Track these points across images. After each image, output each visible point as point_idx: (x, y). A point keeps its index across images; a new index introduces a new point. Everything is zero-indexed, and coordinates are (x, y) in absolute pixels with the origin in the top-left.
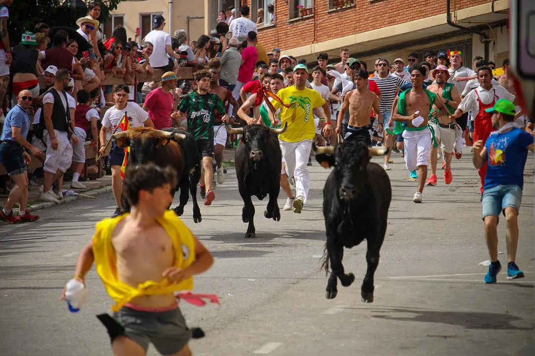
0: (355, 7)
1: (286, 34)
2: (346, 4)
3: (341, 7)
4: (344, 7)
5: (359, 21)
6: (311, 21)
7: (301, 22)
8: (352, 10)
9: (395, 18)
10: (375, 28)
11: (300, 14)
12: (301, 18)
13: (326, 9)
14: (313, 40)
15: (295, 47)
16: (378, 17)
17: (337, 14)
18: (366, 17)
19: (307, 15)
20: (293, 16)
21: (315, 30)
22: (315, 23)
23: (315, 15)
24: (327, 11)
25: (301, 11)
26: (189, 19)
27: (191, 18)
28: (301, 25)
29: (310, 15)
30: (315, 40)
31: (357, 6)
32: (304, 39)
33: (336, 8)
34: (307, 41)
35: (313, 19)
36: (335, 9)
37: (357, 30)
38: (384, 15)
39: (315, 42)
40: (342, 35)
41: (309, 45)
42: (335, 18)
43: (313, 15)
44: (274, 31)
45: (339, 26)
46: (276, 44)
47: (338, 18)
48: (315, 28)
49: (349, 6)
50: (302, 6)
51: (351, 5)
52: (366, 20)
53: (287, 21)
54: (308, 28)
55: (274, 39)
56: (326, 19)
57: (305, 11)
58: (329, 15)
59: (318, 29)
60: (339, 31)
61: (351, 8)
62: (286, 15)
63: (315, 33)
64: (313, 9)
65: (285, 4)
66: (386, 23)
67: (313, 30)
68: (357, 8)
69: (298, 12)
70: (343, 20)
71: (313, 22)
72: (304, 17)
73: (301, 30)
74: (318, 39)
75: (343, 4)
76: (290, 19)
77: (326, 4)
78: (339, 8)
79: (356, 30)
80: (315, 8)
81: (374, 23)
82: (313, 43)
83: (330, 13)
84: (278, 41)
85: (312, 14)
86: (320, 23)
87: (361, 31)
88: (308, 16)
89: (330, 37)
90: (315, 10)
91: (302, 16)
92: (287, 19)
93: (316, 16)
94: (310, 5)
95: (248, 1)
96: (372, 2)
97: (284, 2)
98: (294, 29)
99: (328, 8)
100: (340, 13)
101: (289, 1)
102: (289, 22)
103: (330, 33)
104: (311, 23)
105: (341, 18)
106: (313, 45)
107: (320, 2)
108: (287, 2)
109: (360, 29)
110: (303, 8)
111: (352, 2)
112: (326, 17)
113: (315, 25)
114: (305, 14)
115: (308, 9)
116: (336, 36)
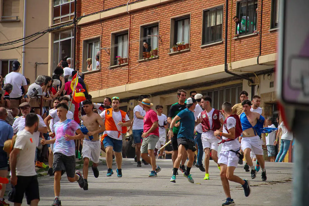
0: (158, 58)
1: (107, 76)
2: (151, 56)
3: (149, 58)
4: (150, 58)
5: (161, 69)
6: (126, 68)
7: (119, 68)
8: (156, 60)
9: (187, 67)
10: (172, 73)
11: (118, 62)
12: (119, 65)
13: (137, 59)
14: (127, 81)
15: (113, 86)
16: (174, 66)
17: (145, 63)
18: (166, 66)
19: (123, 63)
20: (113, 63)
21: (129, 75)
22: (129, 69)
23: (129, 63)
24: (138, 61)
25: (119, 60)
26: (36, 65)
27: (38, 64)
28: (119, 70)
29: (126, 64)
30: (129, 81)
31: (160, 57)
32: (121, 81)
33: (145, 59)
34: (122, 82)
35: (128, 66)
36: (143, 60)
37: (159, 74)
38: (179, 64)
39: (129, 83)
40: (149, 78)
41: (125, 85)
42: (143, 66)
43: (127, 63)
44: (99, 75)
45: (146, 72)
46: (100, 84)
47: (146, 66)
48: (129, 73)
49: (154, 57)
50: (120, 57)
51: (155, 57)
52: (166, 67)
53: (109, 67)
54: (124, 73)
55: (99, 80)
56: (137, 66)
57: (122, 60)
58: (140, 64)
59: (131, 73)
60: (146, 75)
61: (155, 59)
62: (108, 63)
63: (129, 76)
66: (180, 70)
67: (128, 74)
68: (160, 59)
69: (117, 61)
70: (149, 67)
71: (128, 68)
72: (121, 65)
73: (119, 74)
74: (131, 81)
75: (150, 56)
76: (111, 65)
77: (137, 55)
78: (146, 59)
79: (159, 75)
80: (129, 58)
81: (171, 70)
83: (140, 62)
84: (102, 81)
85: (127, 62)
86: (133, 69)
87: (162, 76)
88: (124, 64)
89: (139, 79)
90: (129, 60)
91: (120, 64)
92: (108, 66)
93: (130, 64)
94: (125, 56)
95: (80, 52)
96: (171, 55)
97: (106, 53)
98: (114, 73)
99: (139, 58)
100: (147, 62)
101: (110, 53)
102: (110, 68)
103: (140, 77)
104: (126, 69)
105: (147, 66)
106: (127, 85)
107: (133, 53)
108: (109, 54)
109: (162, 74)
110: (121, 58)
111: (157, 54)
112: (137, 65)
113: (129, 71)
114: (122, 62)
115: (124, 59)
116: (145, 79)
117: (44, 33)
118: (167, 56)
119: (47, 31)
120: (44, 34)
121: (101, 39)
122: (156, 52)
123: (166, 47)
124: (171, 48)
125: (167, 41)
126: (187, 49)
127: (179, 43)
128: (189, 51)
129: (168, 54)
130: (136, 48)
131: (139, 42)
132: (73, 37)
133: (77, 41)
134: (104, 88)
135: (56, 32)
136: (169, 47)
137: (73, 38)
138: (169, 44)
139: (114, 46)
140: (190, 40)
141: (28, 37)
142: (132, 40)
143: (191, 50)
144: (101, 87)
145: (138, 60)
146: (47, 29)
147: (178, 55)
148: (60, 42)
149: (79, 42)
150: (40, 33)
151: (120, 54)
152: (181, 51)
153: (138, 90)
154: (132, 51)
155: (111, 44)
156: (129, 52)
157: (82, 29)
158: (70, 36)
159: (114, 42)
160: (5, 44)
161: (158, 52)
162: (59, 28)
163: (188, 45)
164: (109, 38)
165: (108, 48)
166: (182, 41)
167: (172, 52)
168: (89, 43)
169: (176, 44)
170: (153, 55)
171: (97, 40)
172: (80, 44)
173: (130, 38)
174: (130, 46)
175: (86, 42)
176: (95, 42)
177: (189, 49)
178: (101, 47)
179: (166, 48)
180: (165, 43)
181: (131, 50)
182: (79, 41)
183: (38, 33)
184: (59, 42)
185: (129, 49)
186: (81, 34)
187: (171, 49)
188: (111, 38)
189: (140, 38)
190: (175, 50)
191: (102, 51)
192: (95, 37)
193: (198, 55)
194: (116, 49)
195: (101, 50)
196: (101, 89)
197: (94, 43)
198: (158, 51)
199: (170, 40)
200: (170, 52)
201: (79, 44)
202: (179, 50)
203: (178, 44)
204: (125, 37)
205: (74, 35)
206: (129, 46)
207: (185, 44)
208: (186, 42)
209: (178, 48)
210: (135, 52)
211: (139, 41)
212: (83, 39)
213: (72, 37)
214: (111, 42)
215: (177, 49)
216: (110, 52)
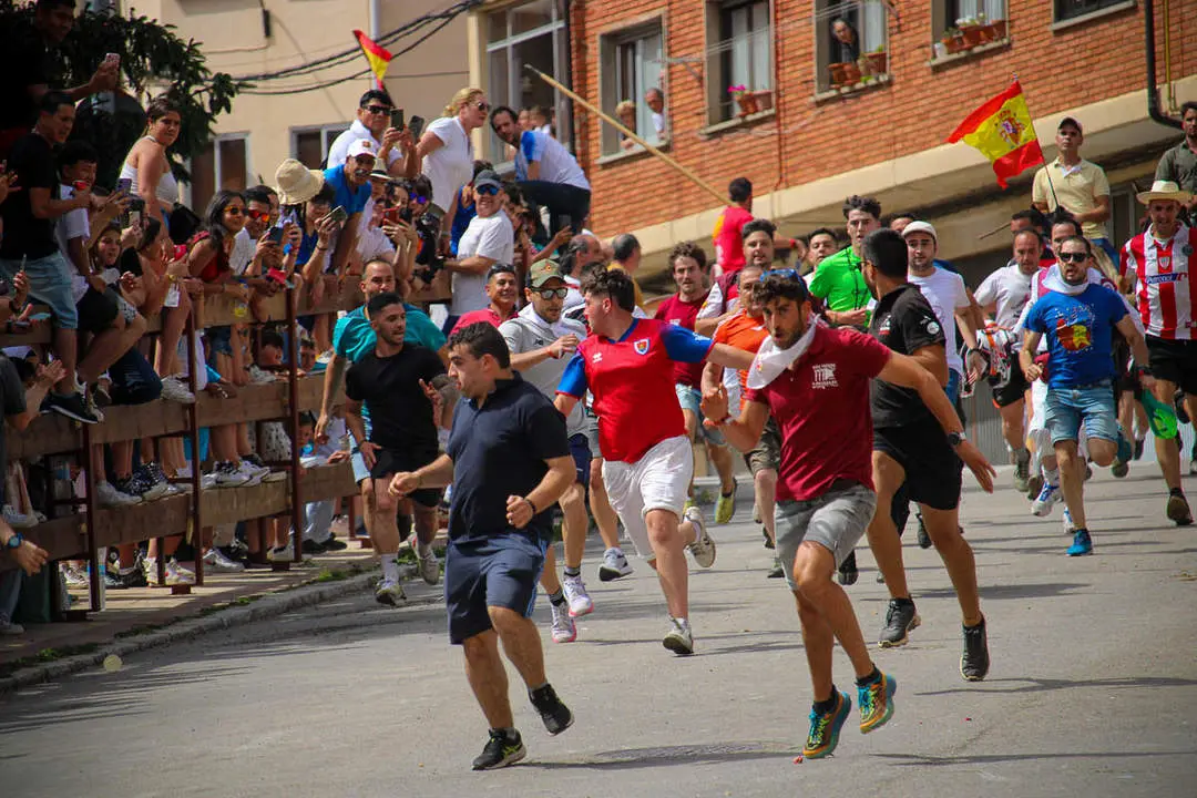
0: (890, 83)
1: (700, 168)
2: (863, 77)
3: (852, 85)
4: (859, 85)
5: (900, 123)
6: (768, 129)
7: (742, 131)
8: (883, 92)
11: (738, 110)
12: (740, 121)
13: (810, 92)
14: (777, 180)
16: (955, 108)
17: (840, 104)
18: (921, 110)
19: (756, 111)
20: (718, 113)
21: (780, 153)
22: (780, 134)
23: (778, 111)
24: (812, 99)
25: (740, 102)
28: (741, 141)
29: (767, 113)
30: (783, 180)
31: (896, 80)
33: (838, 89)
35: (775, 124)
36: (833, 93)
37: (899, 146)
39: (783, 185)
40: (856, 164)
41: (767, 197)
42: (836, 117)
43: (772, 111)
45: (848, 139)
46: (673, 196)
47: (843, 118)
48: (780, 147)
49: (872, 82)
50: (743, 88)
51: (878, 79)
52: (922, 117)
53: (703, 131)
54: (760, 149)
55: (666, 183)
56: (808, 119)
57: (750, 101)
58: (819, 110)
59: (788, 149)
60: (848, 153)
61: (878, 87)
62: (698, 114)
63: (781, 160)
64: (774, 98)
65: (696, 84)
67: (776, 153)
68: (896, 88)
69: (732, 104)
70: (857, 121)
71: (775, 131)
72: (750, 118)
73: (741, 155)
74: (790, 177)
75: (857, 76)
76: (712, 124)
77: (809, 78)
78: (845, 90)
79: (894, 148)
80: (777, 92)
82: (776, 189)
83: (820, 104)
84: (679, 187)
85: (770, 108)
86: (795, 134)
87: (905, 152)
88: (759, 115)
89: (822, 169)
90: (779, 96)
91: (743, 117)
92: (701, 127)
93: (782, 114)
94: (763, 84)
95: (590, 81)
96: (937, 69)
97: (690, 78)
98: (722, 153)
99: (815, 91)
100: (849, 102)
101: (705, 74)
102: (709, 134)
103: (823, 160)
104: (770, 132)
105: (851, 116)
106: (776, 194)
107: (793, 73)
108: (700, 79)
109: (906, 144)
110: (747, 92)
111: (882, 69)
112: (812, 114)
113: (780, 140)
114: (751, 109)
115: (759, 96)
116: (841, 167)
117: (449, 16)
118: (924, 73)
119: (462, 7)
120: (447, 22)
121: (665, 23)
122: (880, 62)
123: (917, 38)
124: (934, 42)
125: (921, 15)
126: (997, 40)
127: (965, 20)
128: (1008, 47)
129: (927, 64)
130: (802, 52)
131: (814, 27)
132: (561, 25)
133: (576, 40)
134: (687, 212)
135: (494, 10)
136: (930, 39)
137: (559, 30)
138: (930, 27)
139: (717, 49)
140: (1009, 6)
141: (390, 35)
142: (786, 21)
143: (1014, 45)
144: (675, 209)
145: (812, 95)
147: (966, 67)
148: (514, 46)
149: (583, 42)
150: (436, 18)
151: (741, 77)
152: (977, 49)
153: (820, 209)
154: (786, 63)
155: (704, 40)
156: (778, 68)
158: (547, 19)
159: (716, 35)
160: (305, 67)
161: (888, 62)
163: (1001, 25)
164: (699, 19)
165: (696, 57)
166: (978, 12)
167: (943, 56)
168: (623, 43)
169: (955, 26)
170: (869, 73)
171: (651, 29)
172: (586, 47)
173: (776, 12)
174: (780, 44)
175: (611, 39)
176: (644, 39)
177: (1005, 41)
178: (670, 53)
179: (919, 44)
180: (912, 25)
181: (783, 61)
182: (582, 36)
183: (428, 18)
184: (505, 49)
185: (777, 54)
186: (589, 11)
187: (937, 46)
188: (704, 18)
189: (814, 11)
190: (951, 46)
191: (673, 69)
192: (644, 18)
193: (1043, 60)
194: (726, 59)
195: (670, 66)
196: (679, 215)
197: (640, 44)
198: (888, 55)
199: (930, 13)
200: (935, 57)
201: (582, 48)
202: (969, 49)
203: (965, 24)
204: (758, 11)
205: (564, 15)
206: (776, 43)
207: (989, 22)
208: (993, 15)
209: (965, 40)
210: (798, 67)
211: (814, 21)
212: (597, 29)
213: (555, 26)
214: (704, 32)
215: (963, 43)
216: (702, 71)
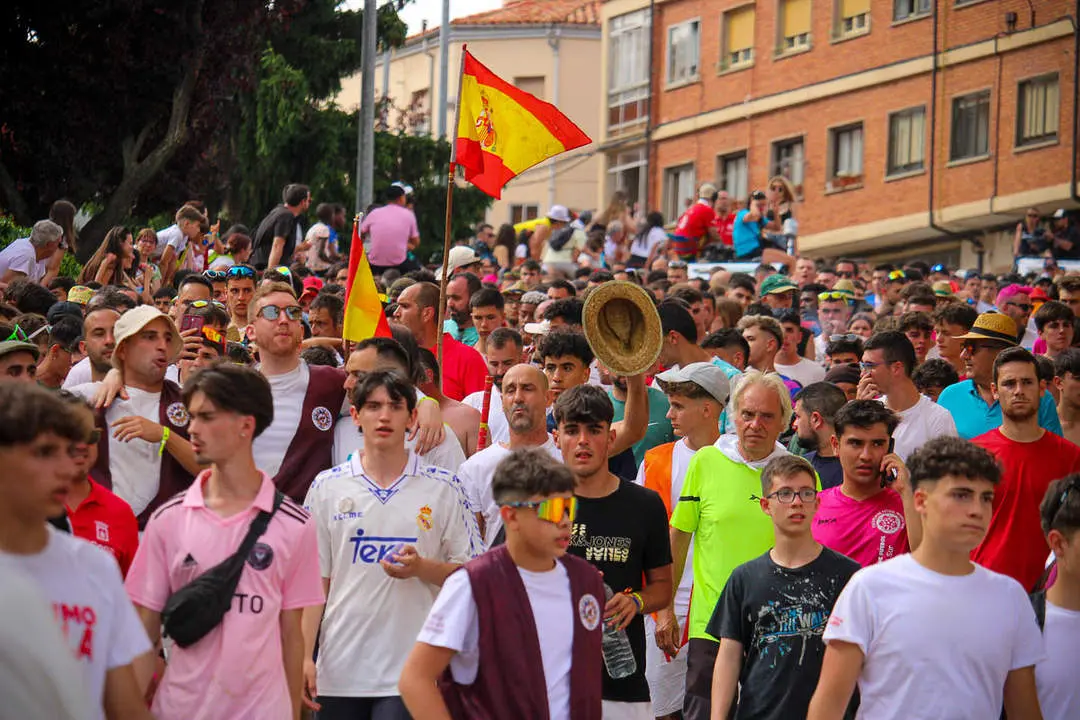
9: (858, 216)
16: (835, 214)
18: (818, 214)
31: (806, 200)
37: (806, 231)
52: (819, 218)
66: (846, 222)
81: (829, 223)
87: (811, 233)
95: (657, 190)
96: (828, 195)
109: (810, 230)
118: (821, 197)
119: (598, 151)
120: (590, 157)
121: (695, 164)
123: (818, 180)
124: (826, 182)
125: (821, 169)
126: (858, 184)
127: (842, 173)
128: (862, 187)
129: (822, 192)
130: (761, 183)
131: (768, 171)
132: (645, 162)
133: (652, 170)
135: (612, 152)
136: (824, 180)
137: (644, 164)
138: (825, 175)
139: (720, 178)
140: (864, 168)
142: (754, 167)
143: (865, 187)
146: (597, 148)
147: (841, 195)
148: (621, 171)
149: (656, 171)
152: (847, 188)
155: (714, 173)
157: (662, 148)
158: (636, 158)
159: (720, 170)
162: (617, 146)
163: (858, 179)
166: (849, 170)
167: (830, 189)
168: (674, 172)
169: (837, 175)
171: (688, 166)
172: (657, 174)
173: (750, 163)
174: (751, 177)
175: (669, 170)
176: (684, 171)
177: (862, 184)
178: (696, 180)
179: (819, 183)
180: (816, 173)
182: (656, 168)
184: (617, 172)
186: (659, 157)
187: (827, 184)
189: (768, 164)
190: (835, 185)
192: (685, 161)
193: (879, 194)
197: (682, 174)
199: (825, 168)
200: (826, 189)
201: (655, 175)
202: (844, 187)
203: (841, 175)
204: (742, 162)
205: (648, 157)
206: (749, 178)
207: (853, 175)
208: (856, 171)
209: (841, 183)
211: (768, 169)
212: (662, 165)
213: (642, 163)
214: (714, 170)
215: (839, 184)
